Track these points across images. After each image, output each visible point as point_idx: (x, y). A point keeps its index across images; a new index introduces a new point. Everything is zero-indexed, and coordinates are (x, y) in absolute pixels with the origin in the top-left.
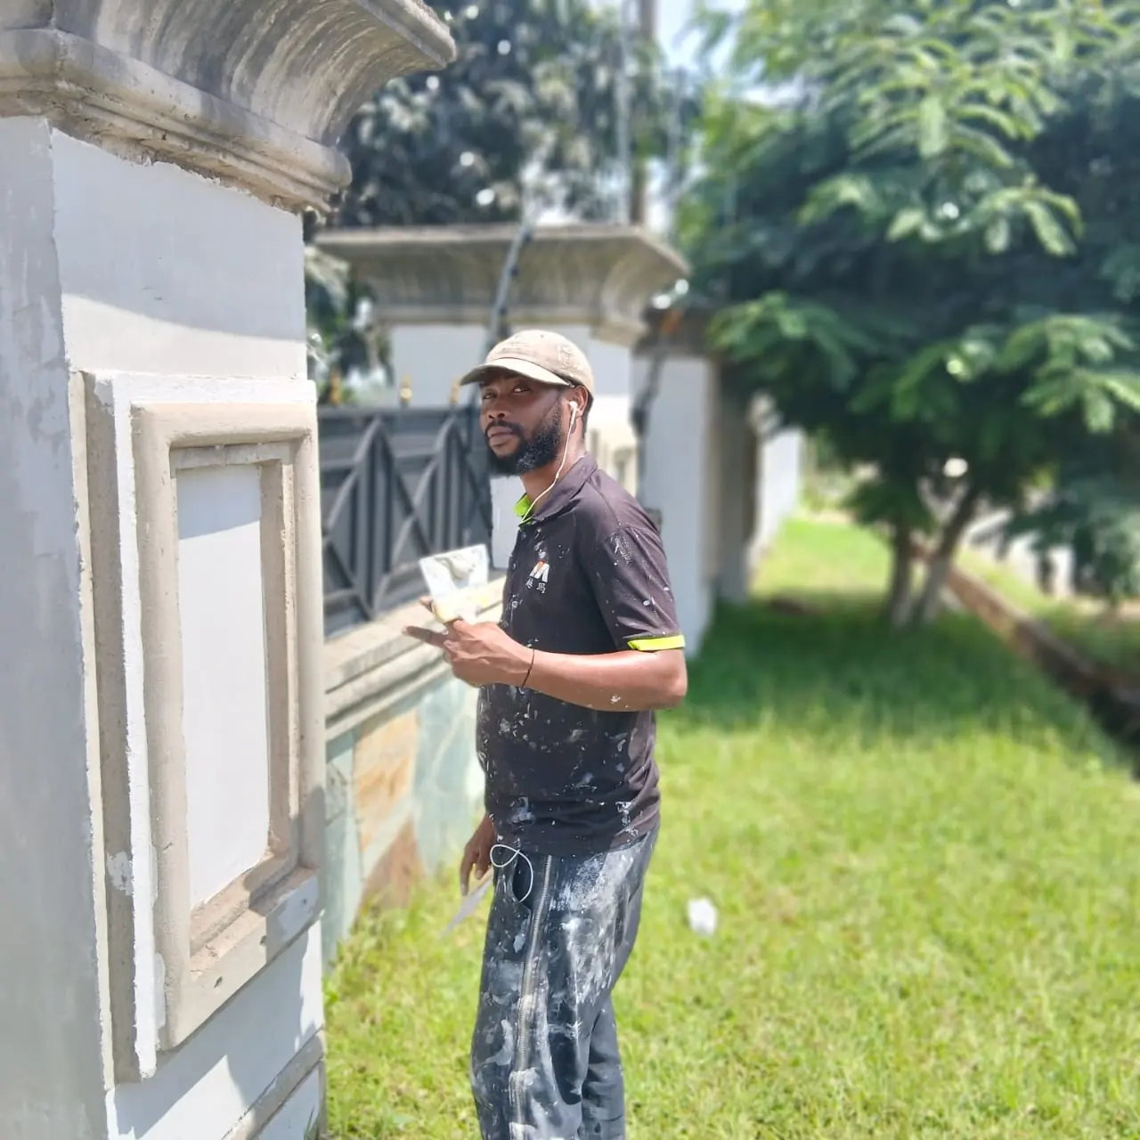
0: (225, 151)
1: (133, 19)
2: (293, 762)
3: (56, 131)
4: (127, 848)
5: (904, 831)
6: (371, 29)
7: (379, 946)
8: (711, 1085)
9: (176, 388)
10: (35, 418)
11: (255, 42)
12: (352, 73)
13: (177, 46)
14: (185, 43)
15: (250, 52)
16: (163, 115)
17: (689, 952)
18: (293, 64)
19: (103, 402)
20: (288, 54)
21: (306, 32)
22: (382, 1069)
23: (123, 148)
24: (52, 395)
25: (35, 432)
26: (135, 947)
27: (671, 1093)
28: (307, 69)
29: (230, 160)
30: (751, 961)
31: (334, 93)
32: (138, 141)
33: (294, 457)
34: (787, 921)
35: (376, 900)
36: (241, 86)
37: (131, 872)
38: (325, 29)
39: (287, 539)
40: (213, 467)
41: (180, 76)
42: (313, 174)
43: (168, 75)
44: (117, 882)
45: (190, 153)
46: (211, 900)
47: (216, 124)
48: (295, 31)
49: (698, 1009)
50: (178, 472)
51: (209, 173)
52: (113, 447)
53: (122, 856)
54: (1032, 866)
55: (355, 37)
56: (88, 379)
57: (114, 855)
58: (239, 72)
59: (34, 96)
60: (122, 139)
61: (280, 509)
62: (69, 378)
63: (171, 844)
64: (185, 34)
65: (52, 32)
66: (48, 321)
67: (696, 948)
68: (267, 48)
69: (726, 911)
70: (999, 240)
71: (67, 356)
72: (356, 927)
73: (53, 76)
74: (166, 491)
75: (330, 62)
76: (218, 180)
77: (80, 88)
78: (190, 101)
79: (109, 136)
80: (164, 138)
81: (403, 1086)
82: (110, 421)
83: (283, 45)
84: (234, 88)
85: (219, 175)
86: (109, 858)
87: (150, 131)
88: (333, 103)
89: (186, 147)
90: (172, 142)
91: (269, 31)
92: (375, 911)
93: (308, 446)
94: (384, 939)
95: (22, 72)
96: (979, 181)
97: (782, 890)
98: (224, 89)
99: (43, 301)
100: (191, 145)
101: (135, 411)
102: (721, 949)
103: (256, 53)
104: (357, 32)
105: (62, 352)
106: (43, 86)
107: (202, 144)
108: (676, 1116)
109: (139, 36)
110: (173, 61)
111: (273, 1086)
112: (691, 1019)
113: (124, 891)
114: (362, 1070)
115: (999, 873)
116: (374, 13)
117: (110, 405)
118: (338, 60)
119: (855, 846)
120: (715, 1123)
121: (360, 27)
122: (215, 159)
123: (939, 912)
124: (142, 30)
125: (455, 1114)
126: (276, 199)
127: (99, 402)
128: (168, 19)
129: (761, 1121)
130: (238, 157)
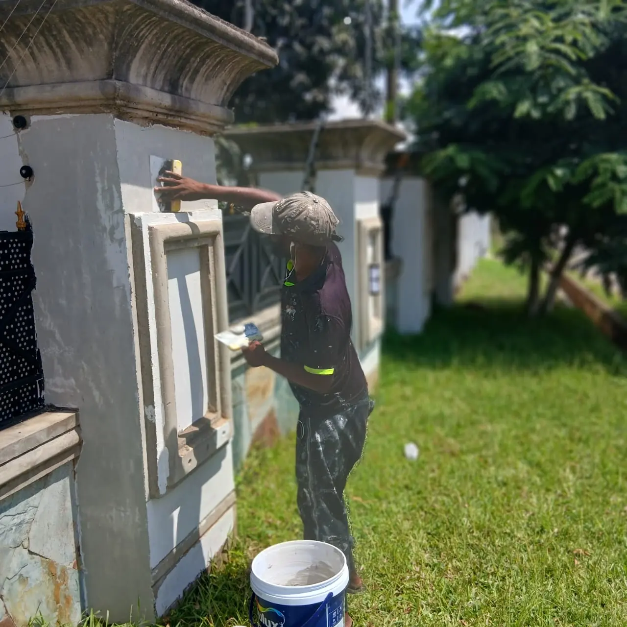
0: (180, 117)
1: (143, 71)
2: (217, 373)
3: (116, 119)
4: (153, 403)
5: (517, 414)
6: (240, 58)
7: (260, 465)
8: (408, 520)
9: (165, 218)
10: (112, 233)
11: (192, 70)
12: (233, 75)
13: (160, 77)
14: (163, 76)
15: (190, 74)
16: (156, 107)
17: (404, 467)
18: (207, 75)
19: (138, 226)
20: (206, 71)
21: (212, 63)
22: (262, 513)
23: (141, 121)
24: (118, 223)
25: (112, 239)
26: (157, 443)
27: (390, 523)
28: (213, 77)
29: (183, 120)
30: (433, 471)
31: (225, 84)
32: (147, 118)
33: (214, 244)
34: (453, 454)
35: (258, 443)
36: (186, 89)
37: (154, 413)
38: (220, 61)
39: (211, 277)
40: (180, 249)
41: (162, 90)
42: (218, 120)
43: (156, 89)
44: (149, 417)
45: (167, 120)
46: (186, 429)
47: (177, 107)
48: (208, 63)
49: (405, 491)
50: (167, 252)
51: (174, 126)
52: (142, 243)
53: (151, 407)
54: (578, 429)
55: (234, 61)
56: (132, 216)
57: (147, 406)
58: (185, 83)
59: (108, 106)
60: (140, 118)
61: (208, 265)
62: (124, 217)
63: (169, 403)
64: (163, 72)
65: (113, 81)
66: (116, 195)
67: (407, 465)
68: (197, 71)
69: (423, 449)
70: (571, 113)
71: (124, 208)
72: (249, 455)
73: (114, 99)
74: (163, 260)
75: (223, 72)
76: (178, 128)
77: (125, 102)
78: (166, 100)
79: (135, 117)
80: (157, 115)
81: (270, 520)
82: (141, 233)
83: (203, 70)
84: (184, 89)
85: (178, 126)
86: (146, 407)
87: (151, 114)
88: (225, 88)
89: (166, 117)
90: (160, 116)
91: (197, 65)
92: (258, 448)
93: (219, 238)
94: (263, 461)
95: (102, 97)
96: (561, 83)
97: (451, 441)
98: (179, 91)
99: (114, 187)
100: (167, 117)
101: (150, 229)
102: (419, 465)
103: (192, 74)
104: (234, 59)
105: (121, 206)
106: (111, 102)
107: (171, 115)
108: (391, 531)
109: (146, 76)
110: (159, 84)
111: (214, 511)
112: (401, 494)
113: (152, 421)
114: (253, 514)
115: (562, 433)
116: (241, 52)
117: (141, 227)
118: (226, 71)
119: (491, 421)
120: (409, 534)
121: (235, 57)
122: (177, 120)
123: (529, 450)
124: (147, 74)
125: (293, 531)
126: (203, 132)
127: (136, 226)
128: (157, 67)
129: (429, 534)
130: (186, 118)
